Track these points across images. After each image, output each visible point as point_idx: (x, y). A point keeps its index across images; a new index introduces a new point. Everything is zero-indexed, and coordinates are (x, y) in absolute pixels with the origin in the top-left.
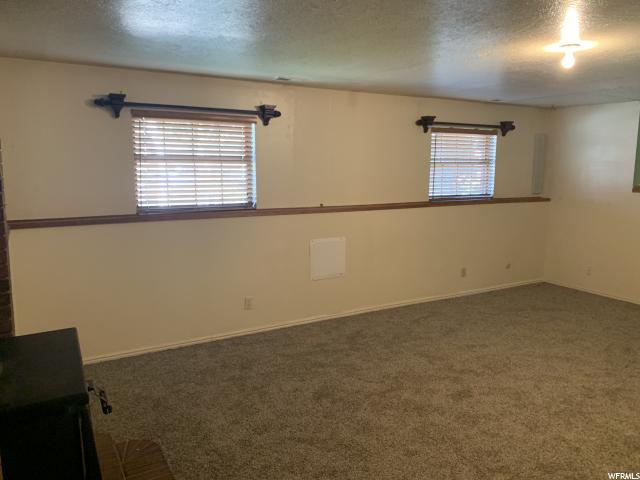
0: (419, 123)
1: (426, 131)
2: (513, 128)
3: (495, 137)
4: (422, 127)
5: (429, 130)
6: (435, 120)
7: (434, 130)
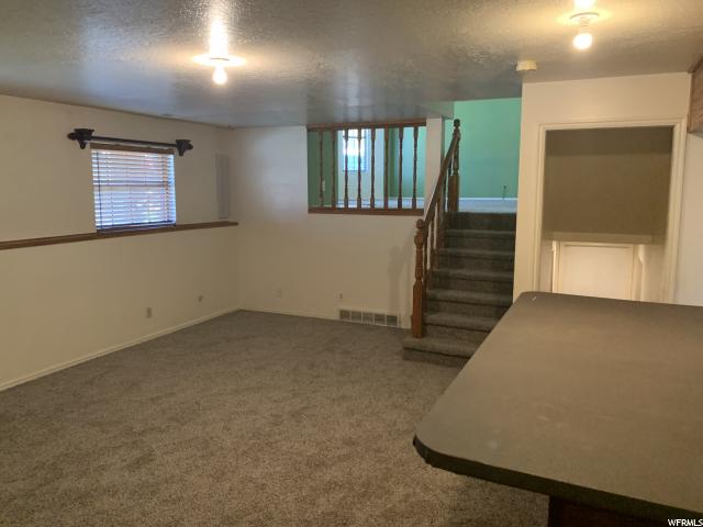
0: (72, 136)
1: (83, 146)
2: (190, 147)
3: (171, 157)
4: (76, 142)
5: (88, 146)
6: (93, 134)
7: (94, 146)
